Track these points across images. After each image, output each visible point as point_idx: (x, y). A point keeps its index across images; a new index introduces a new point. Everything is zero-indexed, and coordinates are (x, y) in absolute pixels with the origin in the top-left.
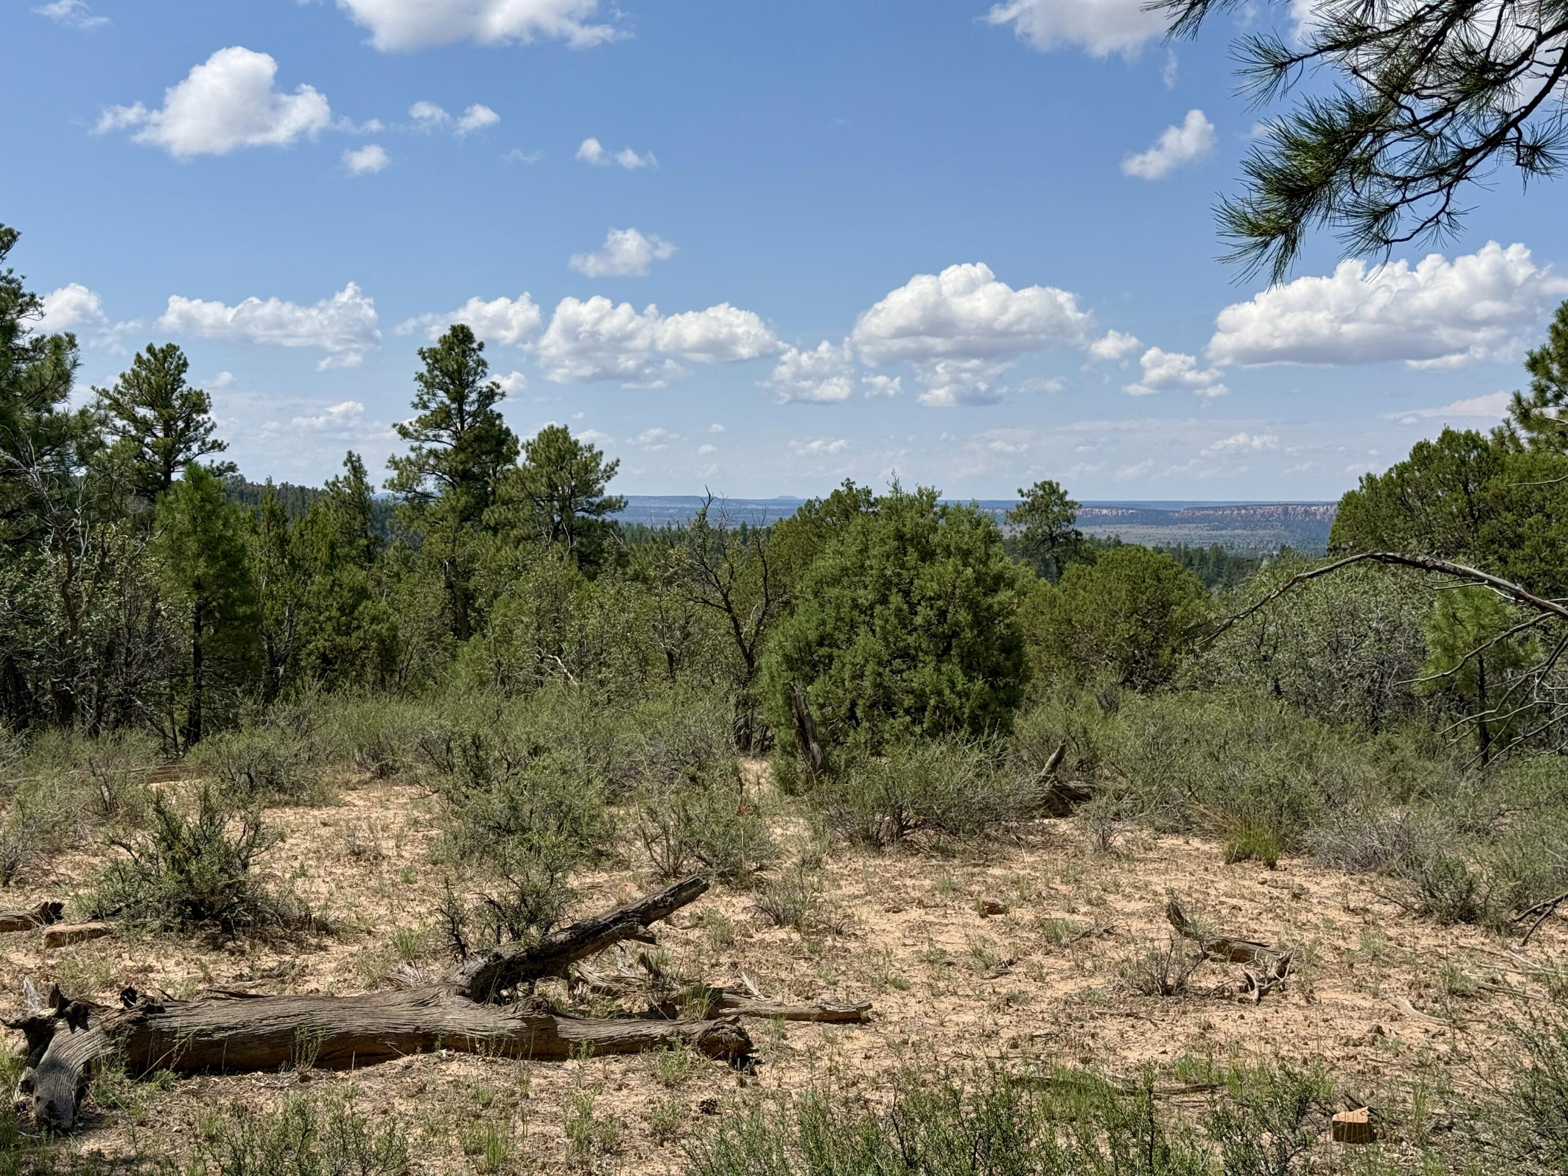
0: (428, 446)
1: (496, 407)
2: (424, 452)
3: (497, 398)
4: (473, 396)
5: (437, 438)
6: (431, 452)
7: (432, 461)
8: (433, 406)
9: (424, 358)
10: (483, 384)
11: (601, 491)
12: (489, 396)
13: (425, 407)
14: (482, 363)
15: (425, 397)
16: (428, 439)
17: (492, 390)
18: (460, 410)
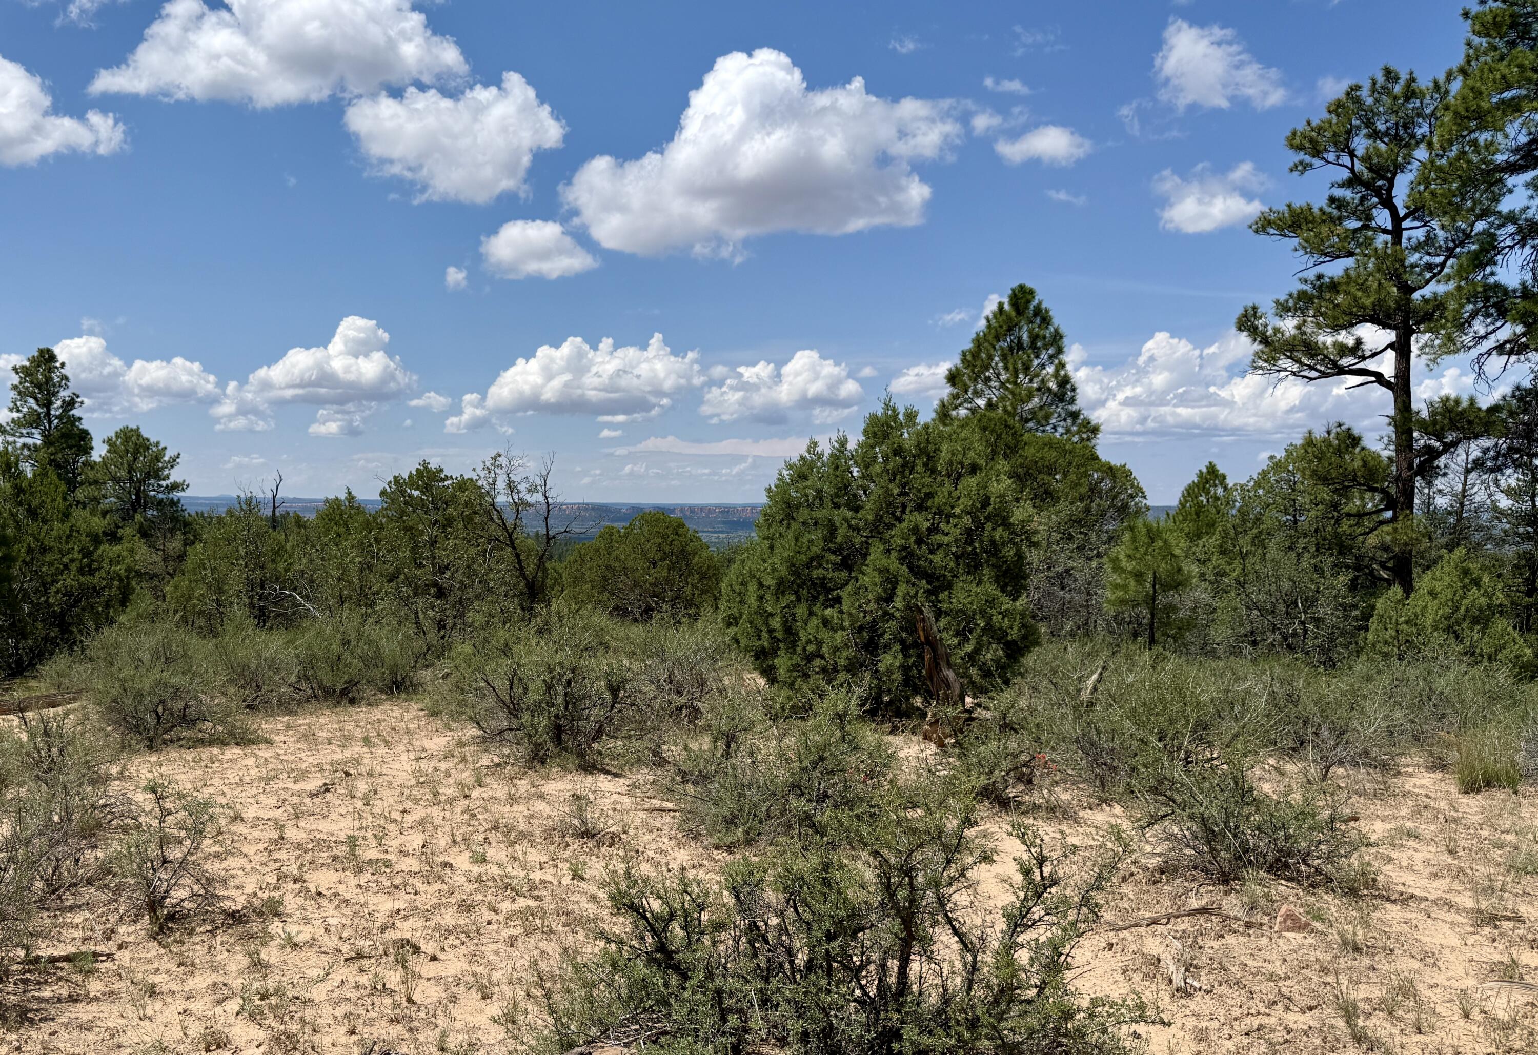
0: (21, 441)
1: (75, 412)
2: (19, 445)
3: (77, 405)
4: (59, 403)
5: (29, 435)
6: (25, 445)
7: (26, 452)
8: (25, 410)
9: (17, 373)
10: (64, 394)
11: (168, 477)
12: (70, 404)
13: (18, 411)
14: (65, 378)
15: (19, 403)
16: (22, 435)
17: (73, 399)
18: (48, 414)
